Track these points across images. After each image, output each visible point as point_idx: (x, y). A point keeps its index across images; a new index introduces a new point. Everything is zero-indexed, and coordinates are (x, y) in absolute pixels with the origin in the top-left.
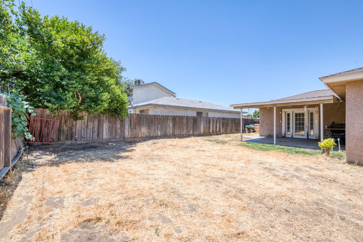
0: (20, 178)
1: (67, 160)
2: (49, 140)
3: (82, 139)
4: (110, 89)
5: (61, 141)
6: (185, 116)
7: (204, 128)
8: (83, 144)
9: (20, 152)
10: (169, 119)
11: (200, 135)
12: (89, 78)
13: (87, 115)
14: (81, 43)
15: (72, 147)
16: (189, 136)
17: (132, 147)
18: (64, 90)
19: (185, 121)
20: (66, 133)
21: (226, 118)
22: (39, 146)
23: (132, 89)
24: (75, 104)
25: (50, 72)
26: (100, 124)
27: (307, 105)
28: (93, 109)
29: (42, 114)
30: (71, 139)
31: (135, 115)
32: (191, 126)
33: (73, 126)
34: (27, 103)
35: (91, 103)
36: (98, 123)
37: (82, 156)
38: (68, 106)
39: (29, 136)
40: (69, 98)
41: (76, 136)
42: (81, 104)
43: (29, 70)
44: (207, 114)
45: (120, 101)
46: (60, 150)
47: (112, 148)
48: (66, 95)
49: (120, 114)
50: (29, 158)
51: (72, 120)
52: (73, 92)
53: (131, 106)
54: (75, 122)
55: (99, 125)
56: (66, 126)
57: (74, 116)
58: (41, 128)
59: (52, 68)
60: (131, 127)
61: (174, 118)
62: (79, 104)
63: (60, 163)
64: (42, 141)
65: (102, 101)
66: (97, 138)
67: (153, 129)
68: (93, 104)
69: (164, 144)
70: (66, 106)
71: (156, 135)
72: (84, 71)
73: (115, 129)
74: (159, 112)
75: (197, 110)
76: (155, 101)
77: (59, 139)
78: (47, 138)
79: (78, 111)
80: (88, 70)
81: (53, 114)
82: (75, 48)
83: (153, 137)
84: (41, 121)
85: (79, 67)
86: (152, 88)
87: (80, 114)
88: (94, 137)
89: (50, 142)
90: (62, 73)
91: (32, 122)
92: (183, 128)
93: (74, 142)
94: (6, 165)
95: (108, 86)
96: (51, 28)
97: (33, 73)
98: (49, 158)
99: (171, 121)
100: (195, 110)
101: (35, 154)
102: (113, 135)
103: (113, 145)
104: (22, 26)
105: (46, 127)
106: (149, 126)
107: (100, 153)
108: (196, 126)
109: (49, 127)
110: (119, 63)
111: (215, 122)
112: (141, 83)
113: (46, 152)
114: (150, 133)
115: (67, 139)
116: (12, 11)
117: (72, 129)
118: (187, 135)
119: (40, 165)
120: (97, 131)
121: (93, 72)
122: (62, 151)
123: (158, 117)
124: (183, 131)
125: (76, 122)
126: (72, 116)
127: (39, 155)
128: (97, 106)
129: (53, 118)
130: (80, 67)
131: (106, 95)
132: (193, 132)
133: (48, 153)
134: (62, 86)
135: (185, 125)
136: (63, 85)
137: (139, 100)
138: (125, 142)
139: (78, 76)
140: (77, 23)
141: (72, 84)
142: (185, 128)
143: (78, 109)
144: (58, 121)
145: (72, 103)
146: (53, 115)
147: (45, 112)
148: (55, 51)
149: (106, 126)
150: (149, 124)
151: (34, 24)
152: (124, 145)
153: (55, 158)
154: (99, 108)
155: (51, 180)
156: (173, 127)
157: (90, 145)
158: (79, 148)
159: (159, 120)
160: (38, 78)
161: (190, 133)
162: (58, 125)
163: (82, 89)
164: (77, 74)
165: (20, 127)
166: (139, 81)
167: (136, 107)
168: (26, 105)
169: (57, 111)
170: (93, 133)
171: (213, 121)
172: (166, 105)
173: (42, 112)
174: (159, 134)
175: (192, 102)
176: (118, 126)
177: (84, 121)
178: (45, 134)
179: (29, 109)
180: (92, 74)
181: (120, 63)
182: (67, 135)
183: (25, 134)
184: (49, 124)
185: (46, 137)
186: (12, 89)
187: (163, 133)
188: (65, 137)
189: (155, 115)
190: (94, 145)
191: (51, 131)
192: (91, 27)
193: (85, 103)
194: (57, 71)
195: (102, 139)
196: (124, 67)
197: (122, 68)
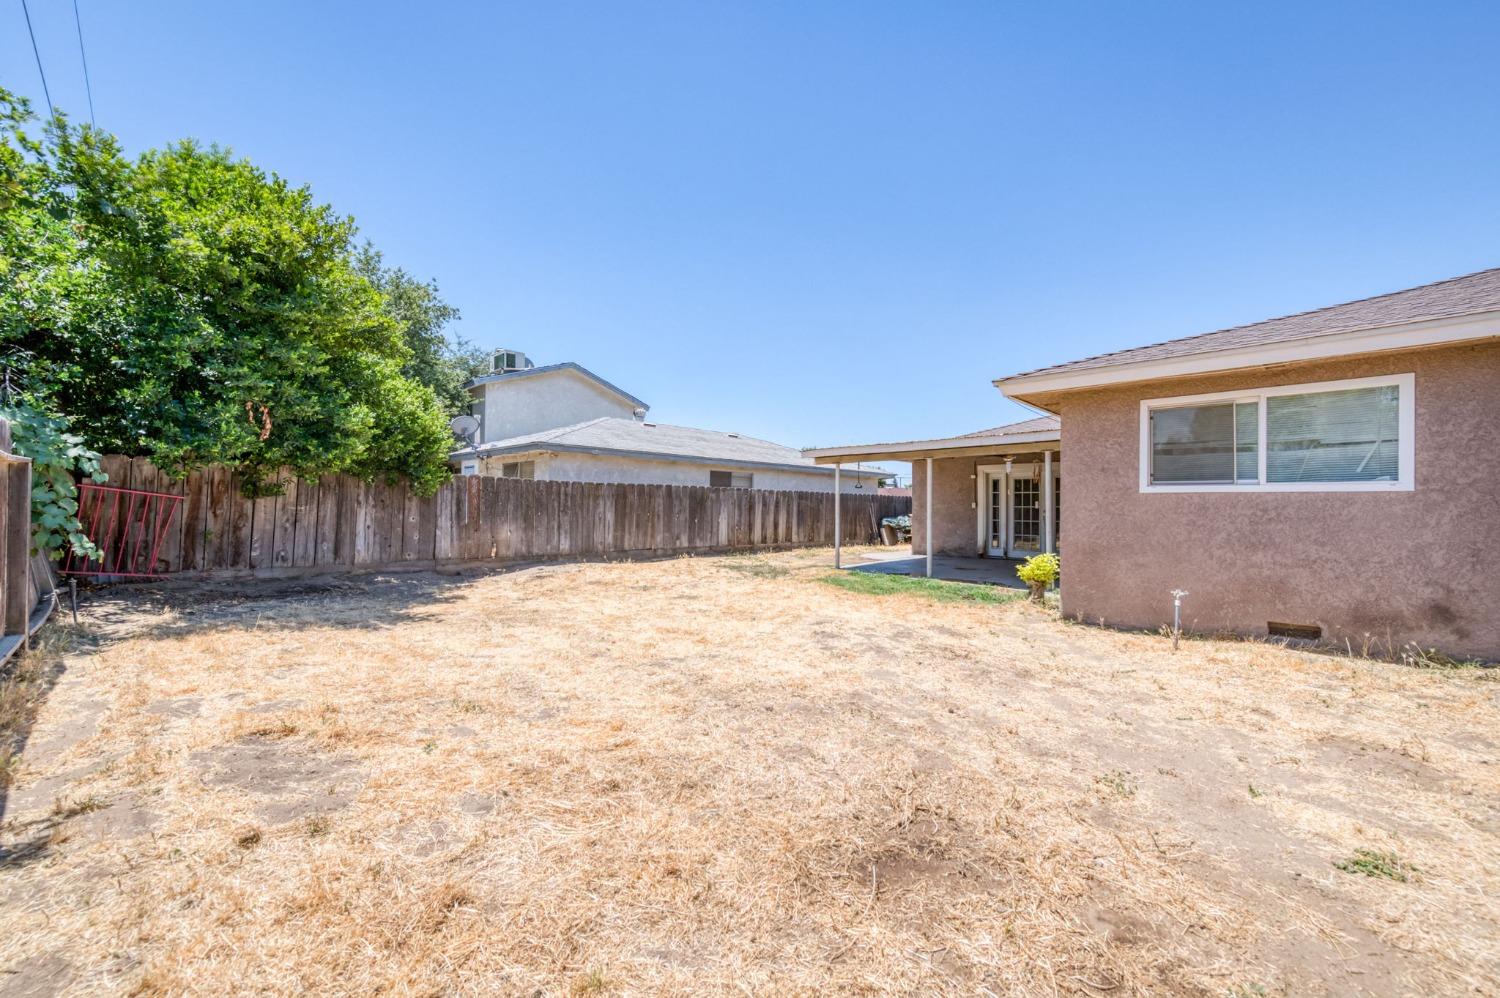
0: (61, 669)
1: (216, 626)
2: (151, 567)
3: (276, 564)
4: (379, 392)
5: (195, 568)
6: (661, 486)
7: (731, 529)
8: (279, 579)
9: (49, 600)
10: (603, 496)
11: (715, 551)
12: (301, 358)
13: (295, 479)
14: (269, 243)
15: (238, 588)
16: (674, 554)
17: (459, 588)
18: (211, 398)
19: (659, 503)
20: (216, 541)
21: (812, 493)
22: (110, 584)
23: (482, 387)
24: (250, 443)
25: (158, 338)
26: (344, 510)
27: (1014, 455)
28: (313, 459)
29: (125, 476)
30: (235, 563)
31: (474, 482)
32: (682, 518)
33: (240, 516)
34: (79, 439)
35: (306, 440)
36: (335, 509)
37: (270, 614)
38: (224, 449)
39: (83, 546)
40: (228, 423)
41: (254, 554)
42: (270, 444)
43: (79, 327)
44: (750, 479)
45: (417, 434)
46: (190, 599)
47: (387, 592)
48: (215, 413)
49: (418, 478)
50: (80, 619)
51: (239, 495)
52: (244, 403)
53: (469, 450)
54: (249, 504)
55: (339, 516)
56: (215, 516)
57: (246, 483)
58: (122, 523)
59: (165, 322)
60: (458, 524)
61: (621, 493)
62: (262, 444)
63: (189, 632)
64: (123, 568)
65: (346, 434)
66: (332, 561)
67: (542, 530)
68: (312, 446)
69: (573, 580)
70: (216, 450)
71: (554, 551)
72: (281, 335)
73: (399, 529)
74: (569, 472)
75: (713, 466)
76: (560, 431)
77: (188, 564)
78: (141, 559)
79: (261, 467)
80: (294, 333)
81: (168, 474)
82: (249, 260)
83: (543, 556)
84: (122, 497)
85: (265, 321)
86: (561, 383)
87: (269, 477)
88: (320, 555)
89: (155, 571)
90: (200, 340)
91: (89, 503)
92: (653, 526)
93: (245, 572)
94: (14, 628)
95: (373, 383)
96: (164, 193)
97: (94, 335)
98: (153, 620)
99: (608, 504)
100: (705, 466)
101: (100, 611)
102: (393, 549)
103: (389, 582)
104: (57, 186)
105: (140, 520)
106: (527, 520)
107: (337, 606)
108: (701, 520)
109: (152, 520)
110: (431, 288)
111: (772, 508)
112: (520, 366)
113: (140, 604)
114: (529, 545)
115: (219, 562)
116: (23, 140)
117: (237, 529)
118: (670, 552)
119: (119, 639)
120: (333, 536)
121: (315, 338)
122: (197, 601)
123: (563, 489)
124: (653, 536)
125: (254, 504)
126: (239, 485)
127: (115, 614)
128: (327, 450)
129: (168, 488)
130: (268, 319)
131: (361, 416)
132: (691, 540)
133: (148, 606)
134: (202, 383)
135: (661, 514)
136: (205, 379)
137: (508, 426)
138: (439, 573)
139: (261, 352)
140: (256, 173)
141: (238, 377)
142: (660, 526)
143: (260, 458)
144: (187, 500)
145: (237, 440)
146: (166, 480)
147: (135, 468)
148: (175, 269)
149: (364, 518)
150: (527, 512)
151: (101, 182)
152: (432, 584)
153: (175, 620)
154: (336, 457)
155: (161, 669)
156: (616, 521)
157: (308, 582)
158: (263, 593)
159: (566, 500)
160: (114, 354)
161: (678, 543)
162: (185, 515)
163: (275, 394)
164: (256, 343)
165: (54, 517)
166: (511, 359)
167: (489, 454)
168: (74, 447)
169: (185, 465)
170: (319, 541)
171: (765, 505)
172: (595, 448)
173: (125, 469)
174: (565, 545)
175: (700, 436)
176: (413, 518)
177: (284, 500)
178: (135, 544)
179: (83, 460)
180: (309, 344)
181: (436, 290)
182: (220, 549)
183: (72, 538)
184: (149, 511)
185: (140, 555)
186: (19, 394)
187: (580, 543)
188: (212, 556)
189: (551, 482)
190: (319, 582)
191: (160, 536)
192: (308, 188)
193: (287, 440)
194: (183, 333)
195: (353, 563)
196: (452, 305)
197: (445, 308)
